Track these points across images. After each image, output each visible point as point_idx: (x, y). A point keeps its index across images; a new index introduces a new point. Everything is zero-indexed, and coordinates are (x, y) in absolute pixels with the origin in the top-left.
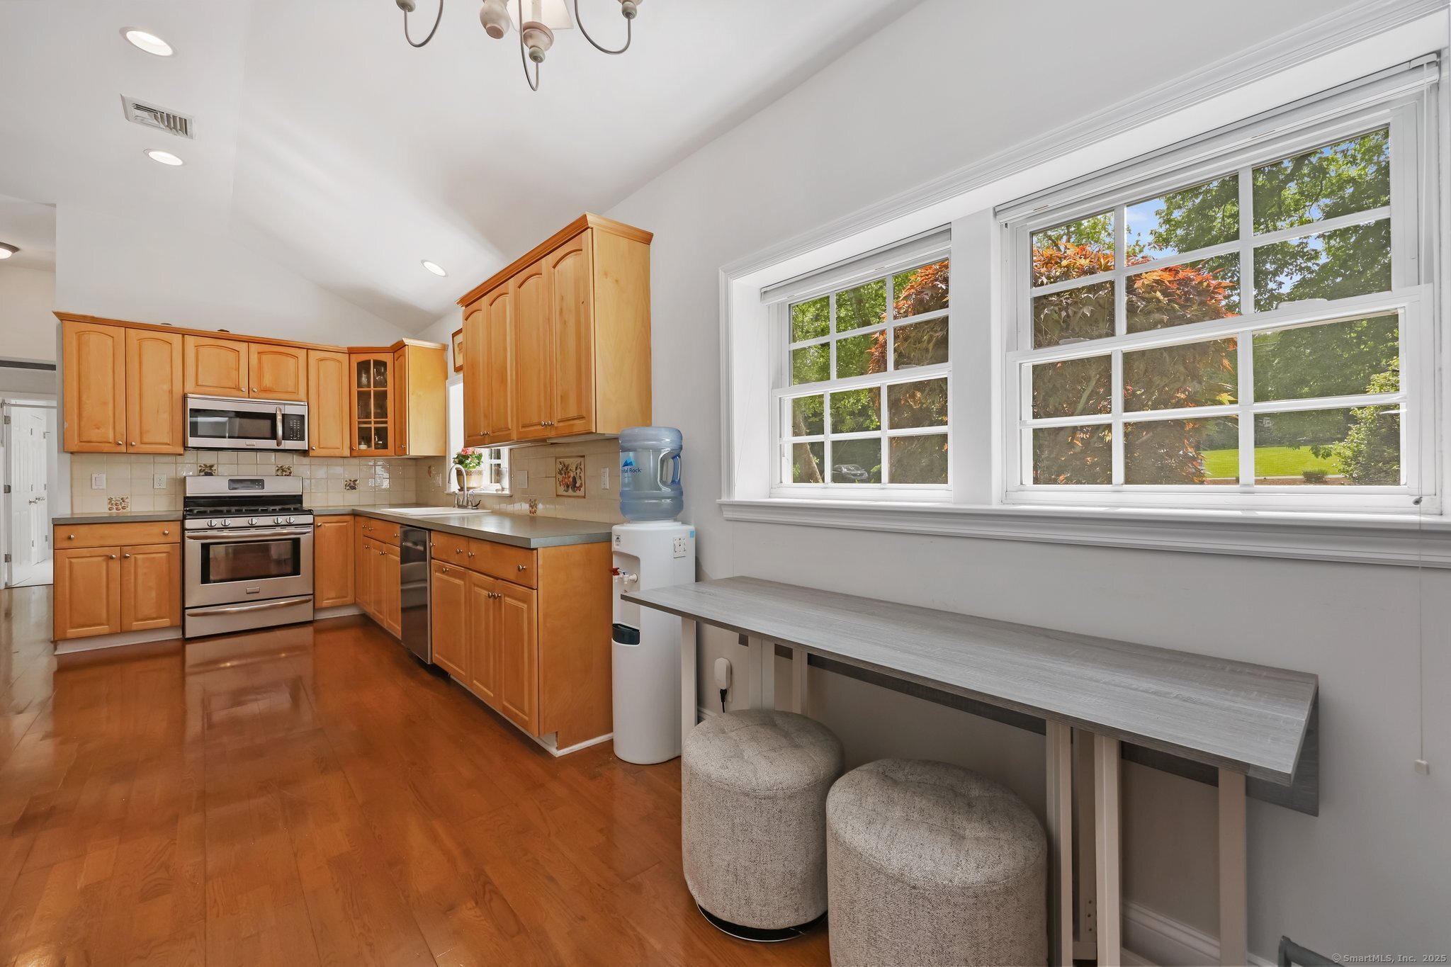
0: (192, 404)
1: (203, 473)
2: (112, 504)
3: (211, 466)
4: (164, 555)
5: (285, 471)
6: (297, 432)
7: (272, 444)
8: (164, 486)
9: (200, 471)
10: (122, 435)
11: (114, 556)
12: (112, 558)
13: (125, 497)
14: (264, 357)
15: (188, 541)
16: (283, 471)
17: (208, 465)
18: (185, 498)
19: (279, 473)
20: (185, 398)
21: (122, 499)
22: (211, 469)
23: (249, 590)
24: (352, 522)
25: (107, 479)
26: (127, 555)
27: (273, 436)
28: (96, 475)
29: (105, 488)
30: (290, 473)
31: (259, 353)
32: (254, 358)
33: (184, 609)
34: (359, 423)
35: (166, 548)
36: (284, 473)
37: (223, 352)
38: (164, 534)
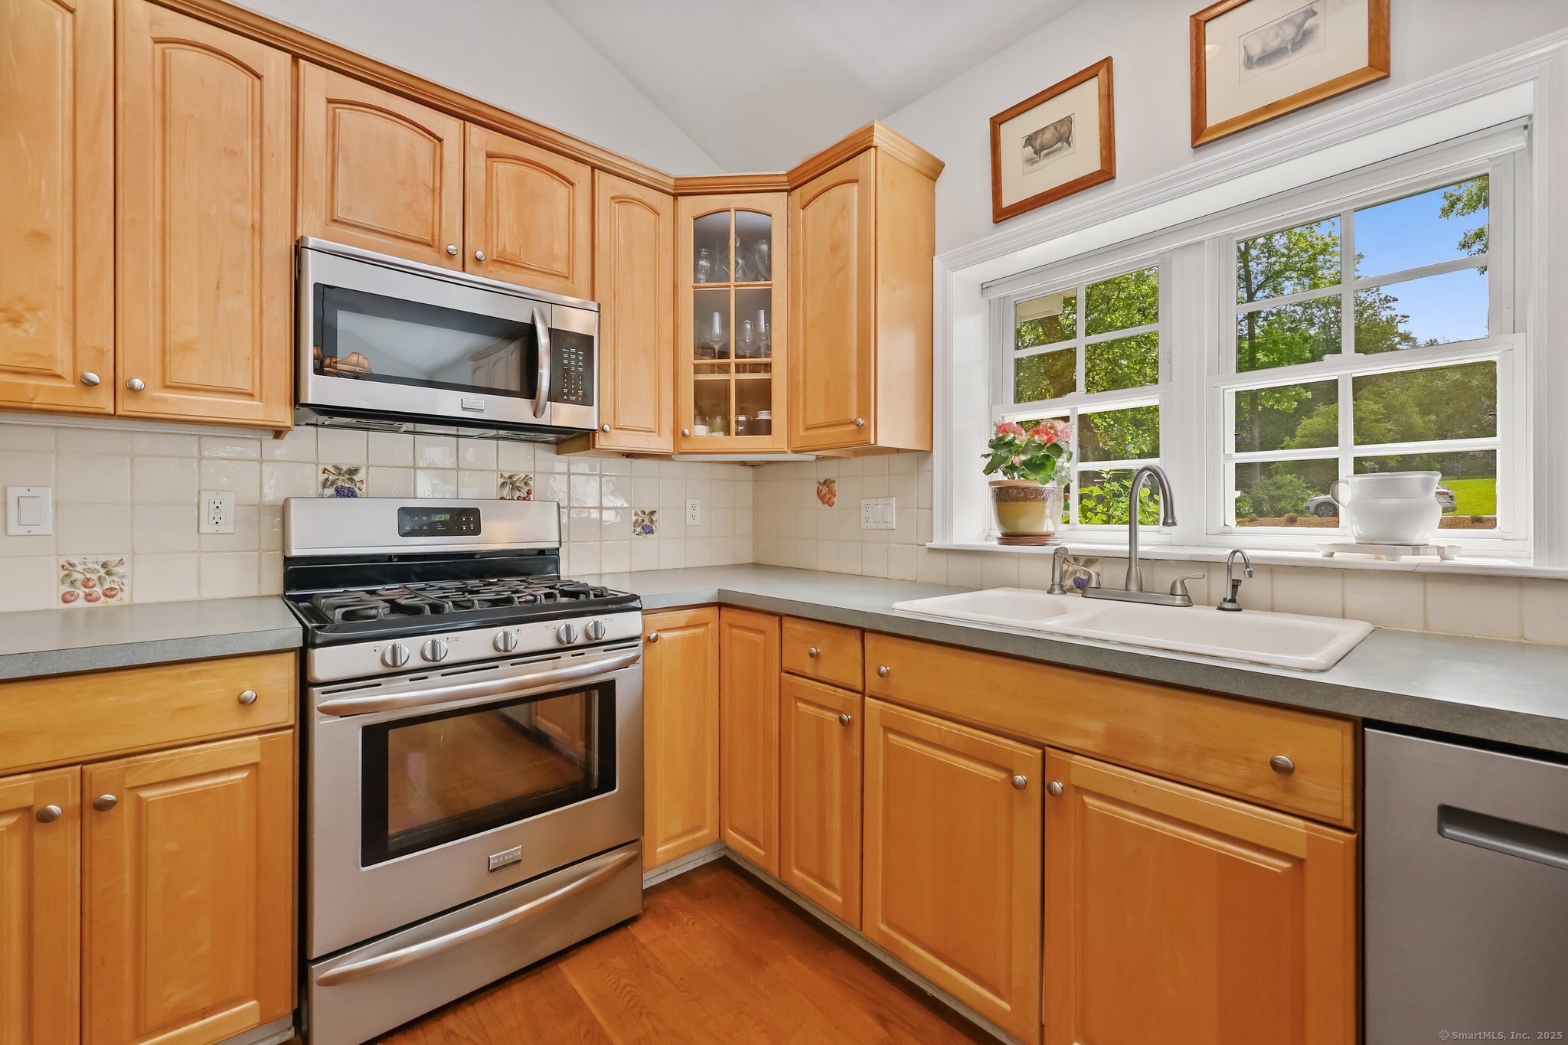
0: (318, 270)
1: (331, 491)
2: (72, 583)
3: (353, 472)
4: (244, 775)
5: (519, 489)
6: (577, 378)
7: (518, 410)
8: (227, 527)
9: (325, 484)
10: (101, 352)
11: (55, 809)
12: (46, 818)
13: (113, 559)
14: (500, 167)
15: (320, 724)
16: (514, 488)
17: (345, 468)
18: (288, 560)
19: (506, 492)
20: (298, 250)
21: (104, 565)
22: (351, 480)
23: (496, 858)
24: (713, 625)
25: (57, 505)
26: (109, 797)
27: (529, 389)
28: (23, 491)
29: (50, 531)
30: (529, 493)
31: (489, 156)
32: (478, 163)
33: (303, 962)
34: (697, 370)
35: (249, 749)
36: (517, 494)
37: (403, 132)
38: (243, 702)
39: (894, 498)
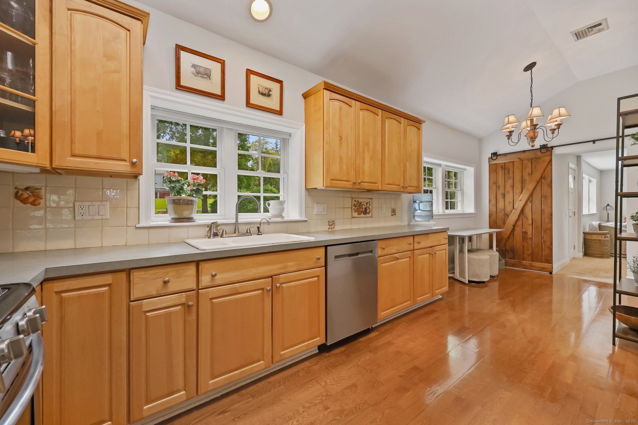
39: (108, 202)
